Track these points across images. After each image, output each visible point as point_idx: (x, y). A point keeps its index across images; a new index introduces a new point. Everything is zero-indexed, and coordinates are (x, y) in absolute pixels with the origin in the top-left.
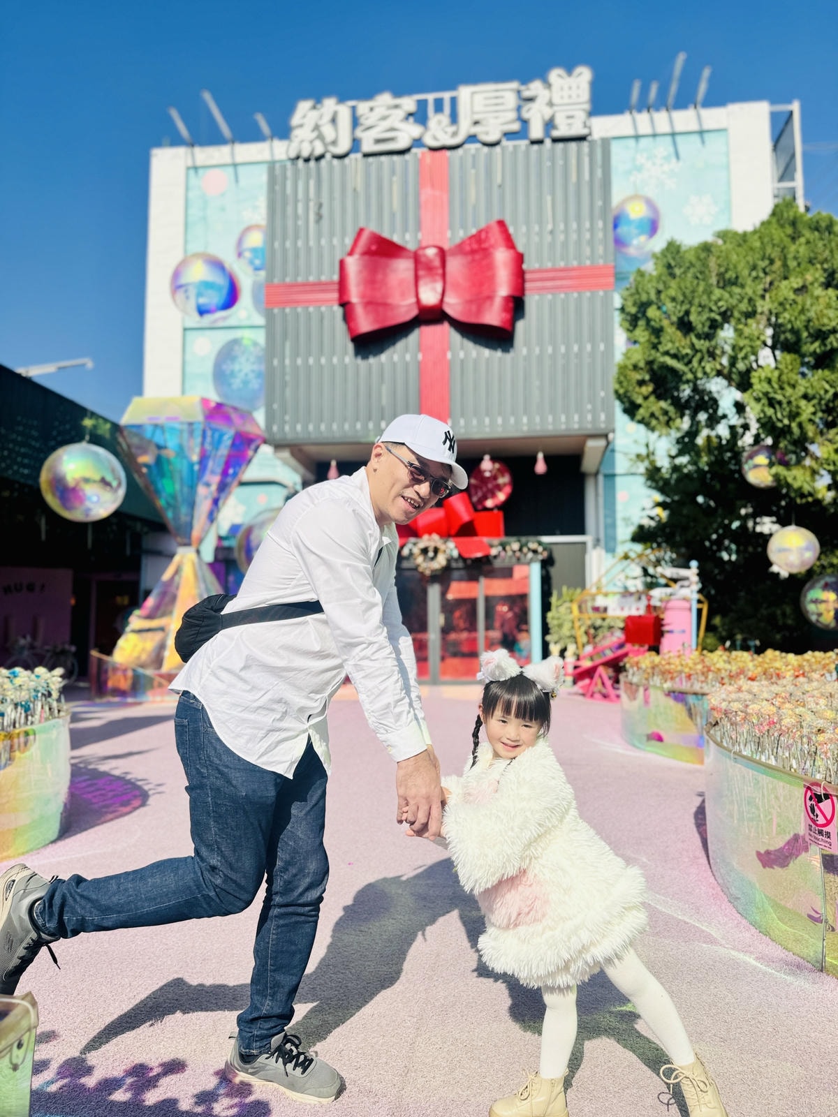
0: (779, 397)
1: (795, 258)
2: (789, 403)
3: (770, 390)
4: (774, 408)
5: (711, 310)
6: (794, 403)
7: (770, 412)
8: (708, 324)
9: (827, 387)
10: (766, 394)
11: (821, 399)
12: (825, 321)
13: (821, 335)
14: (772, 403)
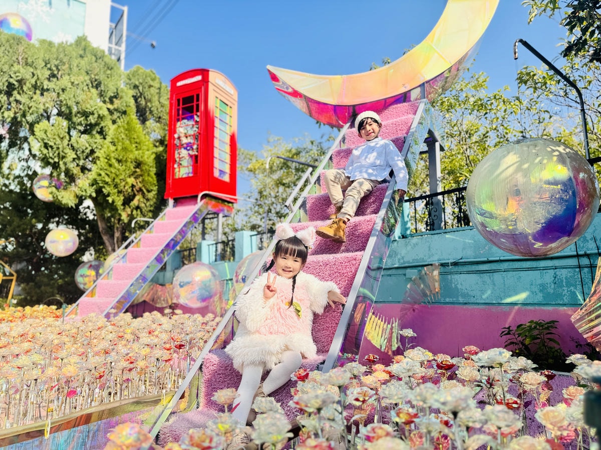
0: (51, 144)
1: (78, 66)
2: (58, 148)
3: (45, 138)
4: (48, 149)
5: (11, 77)
6: (61, 150)
7: (45, 151)
8: (6, 84)
9: (88, 146)
10: (43, 140)
11: (83, 152)
12: (88, 106)
13: (86, 114)
14: (46, 146)
